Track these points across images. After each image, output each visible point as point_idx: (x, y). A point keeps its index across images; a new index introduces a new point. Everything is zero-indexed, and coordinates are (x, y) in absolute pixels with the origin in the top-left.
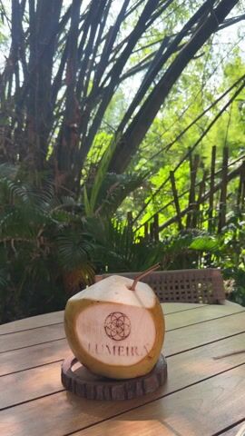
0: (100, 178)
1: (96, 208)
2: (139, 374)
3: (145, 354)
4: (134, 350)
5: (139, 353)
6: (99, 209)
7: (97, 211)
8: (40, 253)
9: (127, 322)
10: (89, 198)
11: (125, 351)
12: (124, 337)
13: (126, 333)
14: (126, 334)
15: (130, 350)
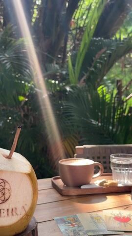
0: (85, 44)
1: (81, 76)
2: (17, 232)
3: (23, 213)
4: (13, 211)
5: (18, 213)
6: (84, 78)
7: (82, 80)
8: (24, 123)
9: (7, 186)
10: (73, 65)
11: (6, 213)
12: (5, 201)
13: (7, 196)
14: (6, 198)
15: (10, 211)
